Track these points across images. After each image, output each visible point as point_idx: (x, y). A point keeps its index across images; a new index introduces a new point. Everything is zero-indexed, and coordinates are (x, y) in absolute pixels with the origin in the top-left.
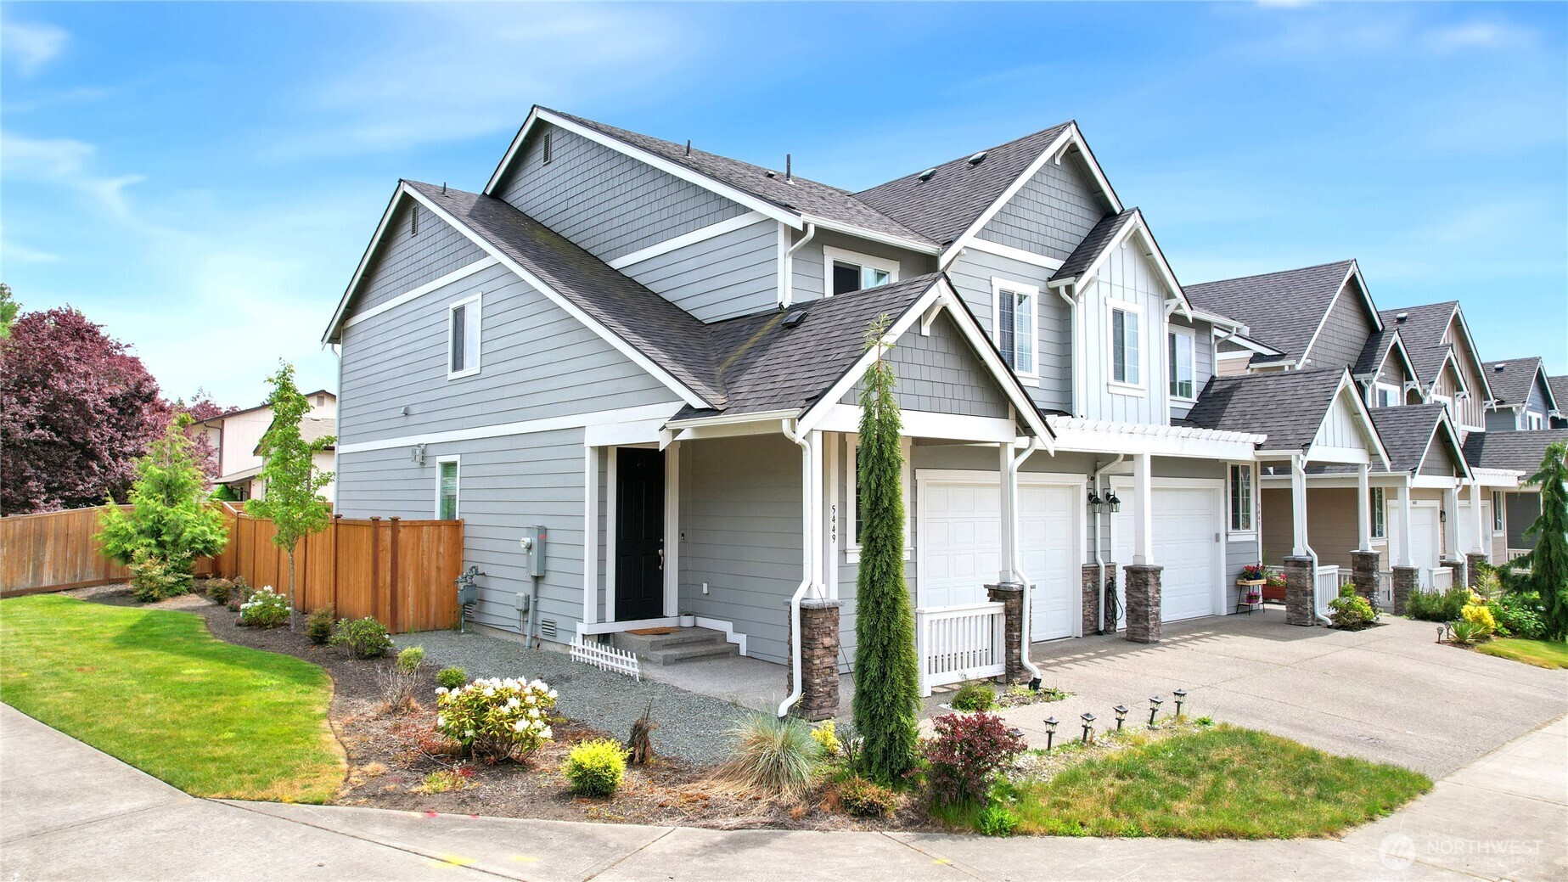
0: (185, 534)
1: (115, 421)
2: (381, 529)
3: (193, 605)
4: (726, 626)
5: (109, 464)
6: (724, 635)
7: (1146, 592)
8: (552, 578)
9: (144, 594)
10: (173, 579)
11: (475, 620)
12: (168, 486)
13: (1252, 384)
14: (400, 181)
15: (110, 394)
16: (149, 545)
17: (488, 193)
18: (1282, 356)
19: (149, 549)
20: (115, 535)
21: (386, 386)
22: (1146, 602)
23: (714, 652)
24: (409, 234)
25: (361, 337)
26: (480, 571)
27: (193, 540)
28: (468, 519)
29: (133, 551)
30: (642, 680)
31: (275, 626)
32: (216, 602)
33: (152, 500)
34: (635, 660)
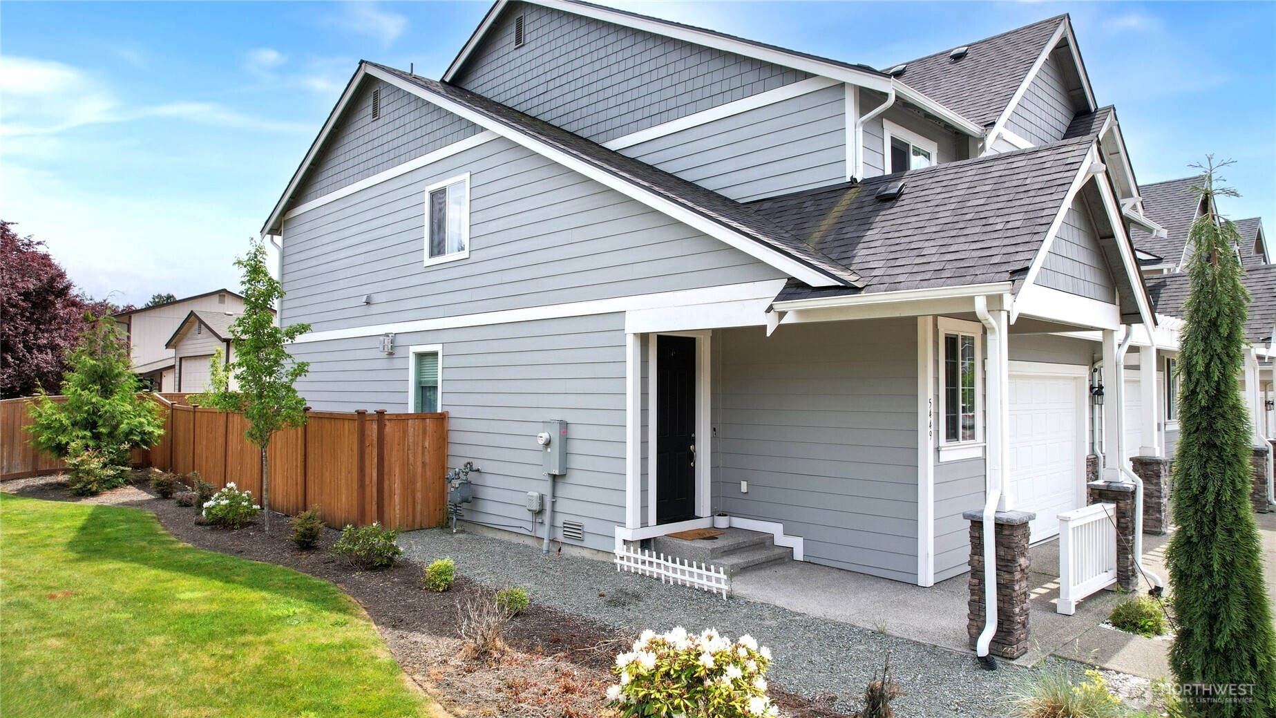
0: (122, 426)
1: (28, 314)
2: (368, 422)
3: (135, 499)
4: (775, 529)
5: (24, 356)
6: (772, 537)
7: (1158, 484)
8: (575, 477)
9: (81, 488)
10: (112, 472)
11: (465, 518)
12: (101, 377)
13: (1178, 283)
14: (362, 62)
15: (23, 288)
16: (84, 437)
17: (447, 80)
18: (1159, 260)
19: (84, 441)
20: (48, 427)
21: (340, 275)
22: (1157, 494)
23: (773, 558)
24: (370, 118)
25: (307, 227)
26: (475, 467)
27: (131, 432)
28: (453, 412)
29: (67, 443)
30: (730, 597)
31: (244, 525)
32: (159, 495)
33: (87, 391)
34: (722, 576)
